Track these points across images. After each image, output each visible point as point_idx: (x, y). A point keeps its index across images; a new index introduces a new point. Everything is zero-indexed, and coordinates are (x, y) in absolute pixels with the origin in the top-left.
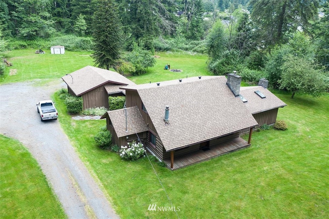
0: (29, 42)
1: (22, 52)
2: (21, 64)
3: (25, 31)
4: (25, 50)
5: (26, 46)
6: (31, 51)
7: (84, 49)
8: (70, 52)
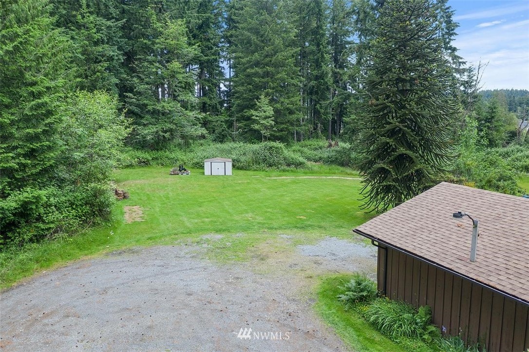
0: (155, 154)
1: (141, 172)
2: (148, 194)
3: (150, 131)
4: (146, 169)
5: (148, 161)
6: (160, 171)
7: (270, 166)
8: (242, 171)
